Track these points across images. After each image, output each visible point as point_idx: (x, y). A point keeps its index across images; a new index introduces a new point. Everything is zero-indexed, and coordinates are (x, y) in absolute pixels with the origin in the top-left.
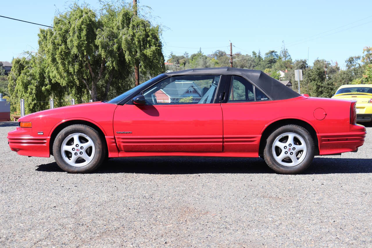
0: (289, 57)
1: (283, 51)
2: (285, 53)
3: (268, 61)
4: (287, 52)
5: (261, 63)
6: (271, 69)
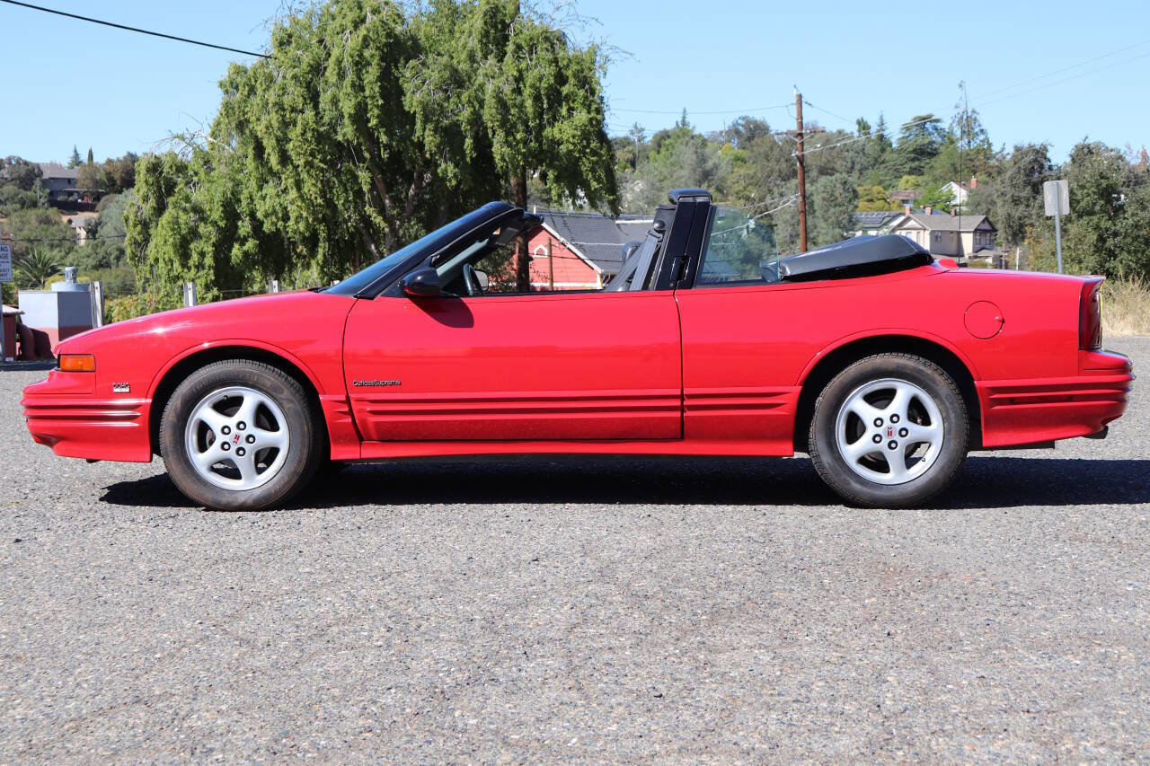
0: (982, 137)
1: (962, 118)
2: (969, 124)
3: (909, 152)
4: (975, 119)
5: (887, 156)
6: (920, 179)
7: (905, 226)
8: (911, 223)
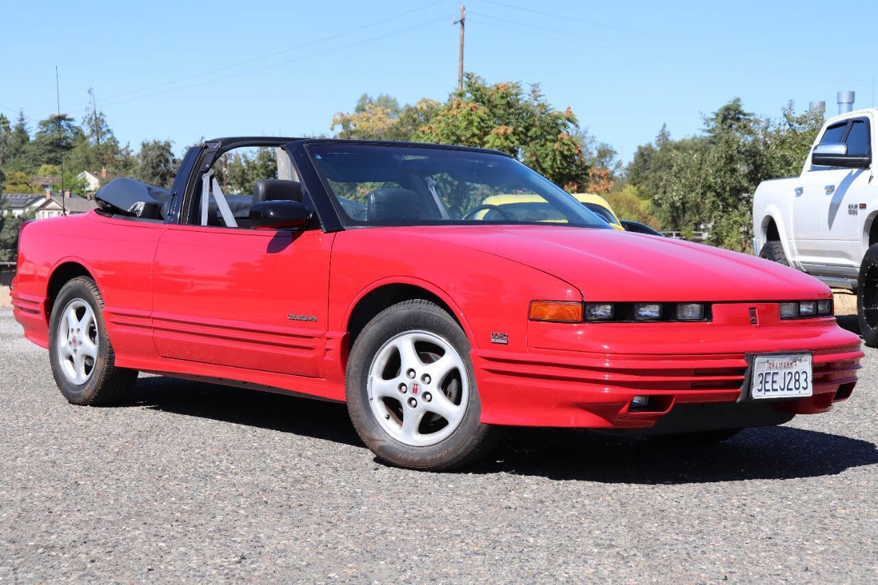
0: (109, 136)
1: (91, 119)
2: (98, 124)
3: (46, 145)
4: (103, 121)
5: (26, 147)
6: (57, 168)
7: (47, 207)
8: (53, 204)
